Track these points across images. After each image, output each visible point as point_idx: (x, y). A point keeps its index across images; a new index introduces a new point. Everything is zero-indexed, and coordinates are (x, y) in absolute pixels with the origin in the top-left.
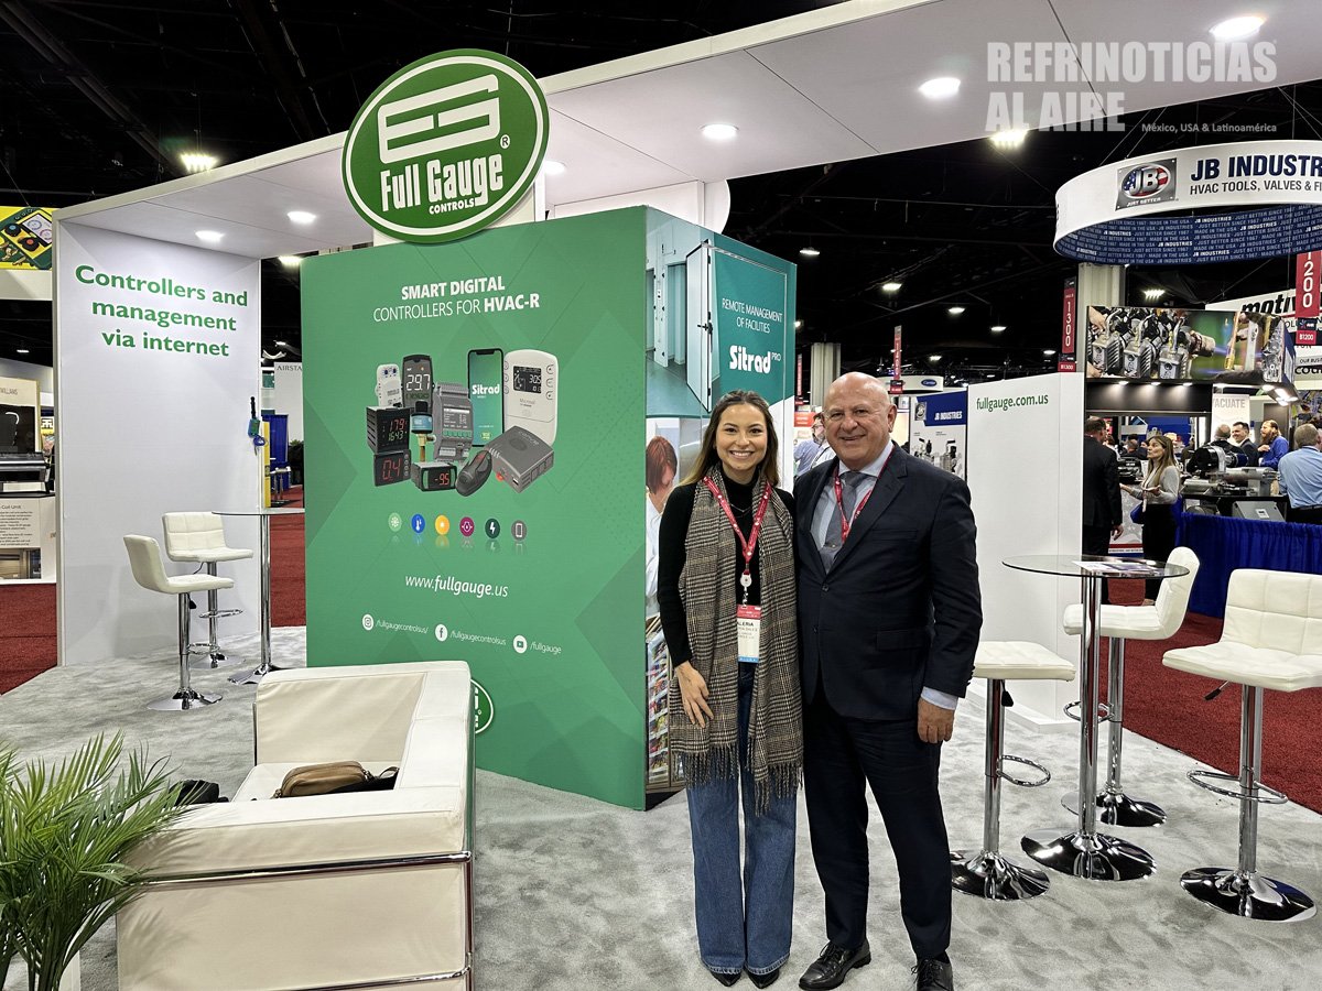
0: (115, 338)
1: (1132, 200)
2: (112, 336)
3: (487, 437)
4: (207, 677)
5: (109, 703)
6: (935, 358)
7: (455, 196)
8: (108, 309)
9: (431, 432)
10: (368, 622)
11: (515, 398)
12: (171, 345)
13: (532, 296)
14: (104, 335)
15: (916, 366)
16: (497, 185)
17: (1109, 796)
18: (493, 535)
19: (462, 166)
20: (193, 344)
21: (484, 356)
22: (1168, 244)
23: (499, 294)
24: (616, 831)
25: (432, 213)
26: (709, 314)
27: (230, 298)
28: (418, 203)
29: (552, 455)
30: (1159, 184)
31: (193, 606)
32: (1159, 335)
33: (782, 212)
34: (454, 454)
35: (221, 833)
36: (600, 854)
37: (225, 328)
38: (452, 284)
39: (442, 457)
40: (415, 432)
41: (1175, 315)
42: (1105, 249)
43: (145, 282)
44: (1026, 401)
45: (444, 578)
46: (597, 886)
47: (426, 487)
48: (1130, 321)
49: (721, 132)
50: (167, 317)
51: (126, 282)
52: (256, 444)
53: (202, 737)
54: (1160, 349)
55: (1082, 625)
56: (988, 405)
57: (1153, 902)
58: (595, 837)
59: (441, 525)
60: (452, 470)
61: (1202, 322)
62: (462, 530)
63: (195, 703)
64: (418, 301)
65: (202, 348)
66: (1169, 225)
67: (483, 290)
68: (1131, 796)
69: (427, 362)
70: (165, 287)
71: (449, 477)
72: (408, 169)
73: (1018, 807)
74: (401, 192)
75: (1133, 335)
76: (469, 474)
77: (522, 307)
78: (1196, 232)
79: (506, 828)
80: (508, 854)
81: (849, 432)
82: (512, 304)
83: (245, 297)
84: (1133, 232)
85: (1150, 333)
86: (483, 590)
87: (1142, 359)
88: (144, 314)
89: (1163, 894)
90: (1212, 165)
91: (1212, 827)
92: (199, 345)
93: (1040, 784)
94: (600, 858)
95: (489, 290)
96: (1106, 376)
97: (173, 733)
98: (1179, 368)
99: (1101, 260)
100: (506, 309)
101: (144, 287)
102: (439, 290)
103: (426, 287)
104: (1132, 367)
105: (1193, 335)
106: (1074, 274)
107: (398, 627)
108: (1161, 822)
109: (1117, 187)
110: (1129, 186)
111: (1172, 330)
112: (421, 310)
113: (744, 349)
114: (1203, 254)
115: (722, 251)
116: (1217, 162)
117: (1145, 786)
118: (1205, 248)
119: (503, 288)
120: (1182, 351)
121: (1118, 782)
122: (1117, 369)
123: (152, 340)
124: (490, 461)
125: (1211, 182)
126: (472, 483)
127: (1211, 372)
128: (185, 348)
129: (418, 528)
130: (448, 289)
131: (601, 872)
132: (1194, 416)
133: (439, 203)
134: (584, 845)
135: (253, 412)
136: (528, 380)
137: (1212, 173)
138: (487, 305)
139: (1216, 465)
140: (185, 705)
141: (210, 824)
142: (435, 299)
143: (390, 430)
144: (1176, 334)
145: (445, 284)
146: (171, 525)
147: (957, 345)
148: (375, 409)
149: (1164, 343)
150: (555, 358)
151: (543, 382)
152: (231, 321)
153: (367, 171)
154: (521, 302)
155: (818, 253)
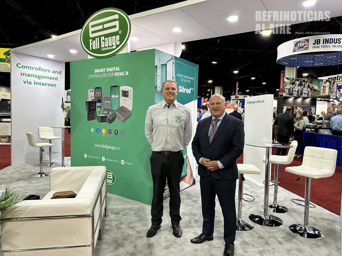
0: (26, 82)
1: (297, 50)
2: (26, 81)
3: (115, 109)
4: (48, 169)
5: (22, 175)
6: (248, 91)
7: (108, 46)
8: (25, 75)
9: (101, 107)
10: (86, 156)
11: (122, 98)
12: (41, 84)
13: (126, 72)
14: (24, 81)
15: (242, 93)
16: (118, 43)
17: (274, 205)
18: (116, 134)
19: (110, 38)
20: (47, 84)
21: (115, 87)
22: (307, 62)
23: (118, 71)
24: (144, 211)
25: (102, 50)
26: (173, 77)
27: (57, 72)
28: (99, 48)
29: (131, 113)
30: (304, 46)
31: (43, 151)
32: (303, 85)
33: (207, 52)
34: (107, 113)
35: (28, 208)
36: (139, 216)
37: (55, 80)
38: (107, 69)
39: (104, 113)
40: (98, 107)
41: (307, 80)
42: (290, 63)
43: (34, 68)
44: (259, 102)
45: (104, 145)
46: (137, 224)
47: (100, 121)
48: (295, 81)
49: (177, 30)
50: (40, 77)
51: (29, 68)
52: (63, 110)
53: (44, 184)
54: (303, 89)
55: (265, 160)
56: (250, 103)
57: (280, 233)
58: (139, 212)
59: (104, 131)
60: (106, 117)
61: (315, 82)
62: (109, 132)
63: (43, 175)
64: (98, 73)
65: (49, 85)
66: (307, 56)
67: (114, 70)
68: (279, 205)
69: (100, 89)
70: (40, 69)
71: (106, 119)
72: (96, 39)
73: (250, 207)
74: (95, 45)
75: (296, 85)
76: (111, 118)
77: (124, 75)
78: (315, 58)
79: (116, 209)
80: (115, 216)
81: (215, 108)
82: (122, 74)
83: (61, 72)
84: (298, 58)
85: (300, 85)
86: (114, 148)
87: (298, 92)
88: (34, 76)
89: (283, 230)
90: (318, 41)
91: (299, 213)
92: (48, 84)
93: (252, 201)
94: (139, 217)
95: (116, 70)
96: (288, 96)
97: (36, 183)
98: (308, 94)
99: (289, 65)
100: (120, 75)
101: (34, 69)
102: (104, 70)
103: (100, 69)
104: (295, 94)
105: (312, 86)
106: (284, 69)
107: (93, 157)
108: (287, 212)
109: (293, 46)
110: (296, 46)
111: (306, 84)
112: (99, 76)
113: (183, 87)
114: (316, 64)
115: (177, 61)
116: (320, 40)
117: (284, 202)
118: (317, 63)
119: (119, 70)
120: (309, 90)
121: (276, 201)
122: (291, 94)
123: (36, 83)
124: (116, 115)
125: (318, 45)
126: (111, 120)
127: (316, 95)
128: (45, 85)
129: (98, 132)
130: (106, 70)
131: (138, 221)
132: (312, 107)
133: (104, 48)
134: (135, 214)
135: (63, 102)
136: (125, 94)
137: (318, 43)
138: (115, 74)
139: (314, 119)
140: (41, 176)
141: (24, 205)
142: (103, 73)
143: (91, 106)
144: (307, 85)
145: (105, 69)
146: (40, 130)
147: (253, 87)
148: (88, 101)
149: (304, 87)
150: (132, 88)
151: (129, 94)
152: (57, 78)
153: (86, 39)
154: (124, 74)
155: (216, 63)
